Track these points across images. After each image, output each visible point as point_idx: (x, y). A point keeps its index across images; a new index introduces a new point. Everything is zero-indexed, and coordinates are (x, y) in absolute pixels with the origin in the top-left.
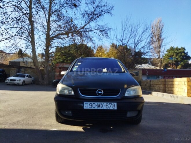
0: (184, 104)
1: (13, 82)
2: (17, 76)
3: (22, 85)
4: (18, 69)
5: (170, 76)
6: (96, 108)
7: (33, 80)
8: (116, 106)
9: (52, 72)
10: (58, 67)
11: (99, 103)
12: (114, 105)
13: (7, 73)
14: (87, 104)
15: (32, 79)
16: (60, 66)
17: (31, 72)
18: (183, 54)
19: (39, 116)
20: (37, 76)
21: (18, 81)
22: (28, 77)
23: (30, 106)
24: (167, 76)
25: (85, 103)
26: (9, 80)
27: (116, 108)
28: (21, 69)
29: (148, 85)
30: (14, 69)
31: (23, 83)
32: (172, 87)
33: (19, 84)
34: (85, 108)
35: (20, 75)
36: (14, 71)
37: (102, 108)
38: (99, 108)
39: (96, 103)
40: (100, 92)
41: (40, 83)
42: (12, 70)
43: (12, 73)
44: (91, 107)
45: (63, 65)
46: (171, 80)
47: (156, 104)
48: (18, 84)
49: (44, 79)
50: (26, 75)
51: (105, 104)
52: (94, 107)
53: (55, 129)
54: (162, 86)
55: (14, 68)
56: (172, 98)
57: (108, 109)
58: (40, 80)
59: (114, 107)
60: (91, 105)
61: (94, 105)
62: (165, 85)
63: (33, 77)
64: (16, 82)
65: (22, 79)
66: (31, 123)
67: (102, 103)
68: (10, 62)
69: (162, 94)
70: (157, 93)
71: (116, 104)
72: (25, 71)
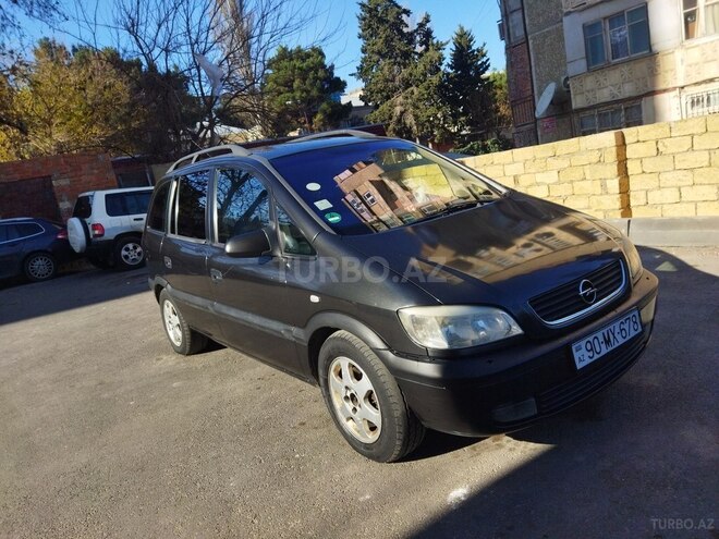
6: (604, 350)
8: (638, 320)
11: (606, 332)
12: (634, 319)
14: (580, 347)
18: (321, 73)
25: (573, 348)
27: (640, 329)
34: (579, 365)
37: (616, 344)
38: (610, 348)
39: (600, 335)
44: (591, 355)
51: (617, 325)
52: (598, 349)
57: (628, 338)
59: (636, 327)
60: (589, 347)
61: (596, 341)
67: (612, 328)
71: (636, 313)
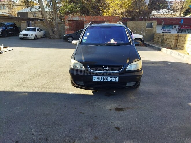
0: (188, 64)
1: (26, 36)
2: (28, 30)
3: (35, 39)
4: (28, 22)
5: (188, 26)
6: (102, 80)
7: (44, 34)
8: (118, 79)
9: (61, 24)
10: (67, 20)
11: (104, 77)
12: (116, 78)
13: (18, 26)
14: (95, 77)
15: (43, 32)
16: (69, 19)
17: (40, 24)
19: (58, 79)
20: (47, 29)
21: (31, 36)
22: (39, 31)
23: (48, 68)
24: (184, 26)
25: (93, 77)
26: (21, 35)
27: (118, 81)
28: (31, 22)
29: (160, 39)
30: (24, 22)
31: (35, 37)
32: (184, 42)
33: (32, 39)
34: (93, 80)
35: (30, 28)
36: (24, 24)
37: (107, 81)
38: (104, 81)
39: (102, 77)
40: (106, 68)
41: (51, 37)
42: (22, 23)
43: (23, 26)
44: (98, 80)
45: (72, 17)
46: (184, 35)
47: (161, 65)
48: (30, 38)
49: (55, 33)
50: (37, 28)
51: (109, 77)
52: (100, 79)
53: (72, 93)
54: (174, 41)
55: (23, 20)
56: (179, 57)
57: (112, 81)
58: (51, 33)
59: (116, 80)
60: (98, 78)
61: (101, 78)
62: (177, 40)
63: (44, 30)
64: (28, 36)
65: (34, 33)
66: (53, 86)
67: (107, 77)
68: (18, 13)
69: (171, 51)
70: (167, 50)
71: (118, 77)
72: (35, 24)
